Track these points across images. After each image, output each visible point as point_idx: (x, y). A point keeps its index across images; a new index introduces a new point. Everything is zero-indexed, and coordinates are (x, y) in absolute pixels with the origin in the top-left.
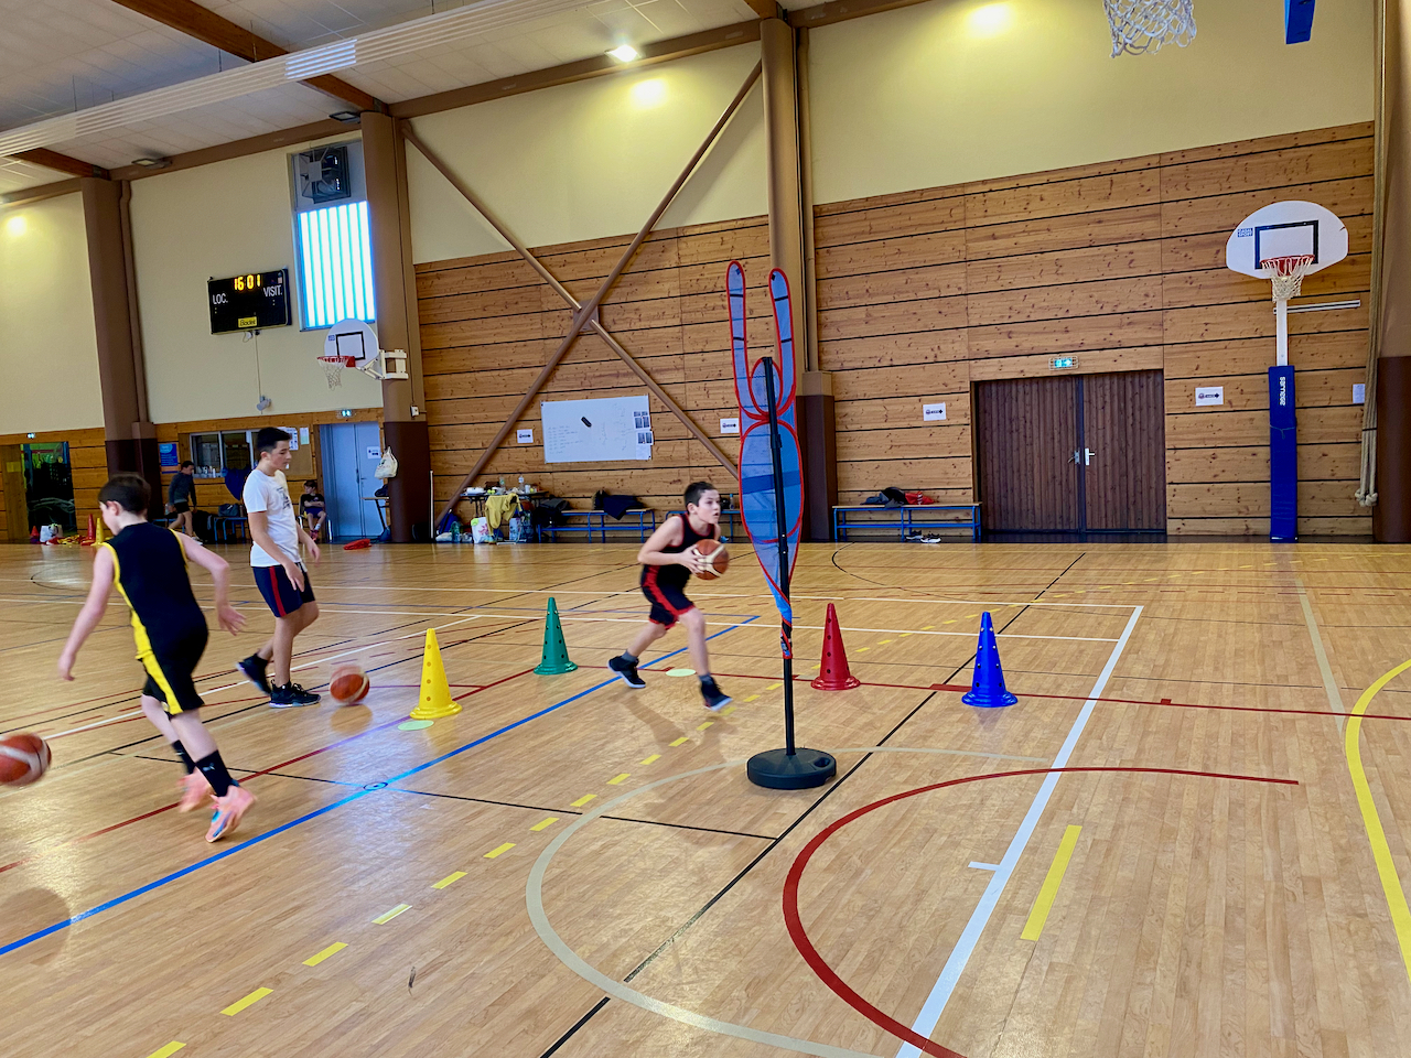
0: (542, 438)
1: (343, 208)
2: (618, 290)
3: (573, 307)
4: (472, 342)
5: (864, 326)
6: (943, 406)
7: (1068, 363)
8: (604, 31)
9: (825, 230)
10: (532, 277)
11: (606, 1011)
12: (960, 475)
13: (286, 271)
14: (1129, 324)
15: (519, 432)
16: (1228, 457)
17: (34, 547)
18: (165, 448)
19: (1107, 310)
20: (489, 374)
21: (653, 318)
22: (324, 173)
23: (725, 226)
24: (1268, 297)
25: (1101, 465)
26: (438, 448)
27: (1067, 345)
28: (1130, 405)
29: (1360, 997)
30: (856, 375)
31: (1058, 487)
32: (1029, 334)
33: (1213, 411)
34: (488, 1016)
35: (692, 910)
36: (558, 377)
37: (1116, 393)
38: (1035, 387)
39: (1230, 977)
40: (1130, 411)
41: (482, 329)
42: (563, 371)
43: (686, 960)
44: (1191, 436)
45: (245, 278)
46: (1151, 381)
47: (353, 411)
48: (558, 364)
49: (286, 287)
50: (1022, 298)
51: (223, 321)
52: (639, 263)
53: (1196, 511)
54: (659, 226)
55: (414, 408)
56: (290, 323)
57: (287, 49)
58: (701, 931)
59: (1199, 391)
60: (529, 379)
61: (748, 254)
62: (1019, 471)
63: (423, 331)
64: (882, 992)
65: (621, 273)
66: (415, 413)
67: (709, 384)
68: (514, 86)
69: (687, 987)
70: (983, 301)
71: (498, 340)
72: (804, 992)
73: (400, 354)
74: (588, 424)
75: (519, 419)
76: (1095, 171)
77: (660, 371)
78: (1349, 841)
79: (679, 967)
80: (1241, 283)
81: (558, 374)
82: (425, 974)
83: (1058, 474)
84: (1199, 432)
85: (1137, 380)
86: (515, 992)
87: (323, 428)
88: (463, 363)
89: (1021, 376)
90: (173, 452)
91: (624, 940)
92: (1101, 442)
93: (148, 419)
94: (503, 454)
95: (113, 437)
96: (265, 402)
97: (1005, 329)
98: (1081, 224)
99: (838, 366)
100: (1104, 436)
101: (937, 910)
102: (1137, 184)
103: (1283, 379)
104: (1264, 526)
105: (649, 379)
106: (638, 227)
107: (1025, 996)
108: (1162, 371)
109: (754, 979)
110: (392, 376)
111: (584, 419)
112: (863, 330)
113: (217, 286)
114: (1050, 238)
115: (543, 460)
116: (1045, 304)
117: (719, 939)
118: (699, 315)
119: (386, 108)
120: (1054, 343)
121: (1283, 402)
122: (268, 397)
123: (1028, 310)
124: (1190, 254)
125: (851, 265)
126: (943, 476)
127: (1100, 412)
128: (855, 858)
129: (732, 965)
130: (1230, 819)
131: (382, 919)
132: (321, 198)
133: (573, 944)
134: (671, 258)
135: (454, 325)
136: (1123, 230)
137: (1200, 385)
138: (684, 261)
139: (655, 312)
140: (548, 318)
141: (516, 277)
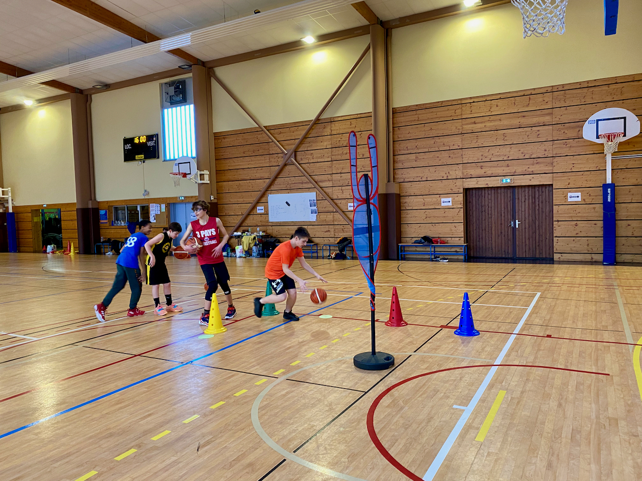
0: (268, 210)
1: (183, 107)
2: (304, 145)
3: (283, 152)
4: (238, 167)
5: (414, 162)
6: (450, 199)
7: (509, 181)
8: (301, 30)
9: (397, 119)
10: (266, 139)
11: (284, 465)
12: (458, 231)
13: (157, 135)
14: (537, 163)
15: (258, 208)
16: (583, 225)
17: (44, 255)
18: (102, 212)
19: (527, 157)
20: (245, 181)
21: (319, 158)
22: (175, 92)
23: (352, 117)
24: (602, 152)
25: (523, 228)
26: (222, 214)
27: (508, 173)
28: (537, 200)
29: (633, 473)
30: (410, 184)
31: (503, 237)
32: (491, 167)
33: (576, 204)
34: (231, 466)
35: (325, 422)
36: (276, 184)
37: (531, 194)
38: (493, 191)
39: (572, 462)
40: (537, 203)
41: (243, 162)
42: (278, 180)
43: (321, 445)
44: (565, 215)
45: (139, 137)
46: (547, 189)
47: (185, 197)
48: (276, 178)
49: (157, 142)
50: (487, 150)
51: (129, 156)
52: (313, 133)
53: (568, 250)
54: (323, 117)
55: (212, 196)
56: (158, 158)
57: (161, 38)
58: (329, 432)
59: (569, 194)
60: (263, 184)
61: (362, 130)
62: (485, 230)
63: (217, 162)
64: (410, 462)
65: (305, 137)
66: (212, 199)
67: (343, 188)
68: (260, 54)
69: (321, 456)
70: (470, 152)
71: (249, 167)
72: (374, 460)
73: (206, 172)
74: (289, 205)
75: (258, 202)
76: (522, 94)
77: (320, 181)
78: (632, 403)
79: (318, 447)
80: (590, 145)
81: (276, 182)
82: (204, 446)
83: (503, 231)
84: (570, 213)
85: (540, 189)
86: (244, 455)
87: (171, 204)
88: (234, 177)
89: (487, 186)
90: (106, 214)
91: (294, 434)
92: (523, 217)
93: (95, 200)
94: (251, 217)
95: (80, 207)
96: (146, 192)
97: (479, 164)
98: (515, 117)
99: (402, 180)
100: (525, 215)
101: (436, 426)
102: (541, 99)
103: (609, 189)
104: (600, 258)
105: (316, 185)
106: (313, 117)
107: (475, 467)
108: (552, 185)
109: (352, 454)
110: (202, 182)
111: (287, 203)
112: (414, 164)
113: (127, 141)
114: (501, 123)
115: (268, 221)
116: (498, 154)
117: (337, 435)
118: (340, 157)
119: (203, 64)
120: (502, 172)
121: (609, 200)
122: (148, 190)
123: (490, 156)
124: (566, 131)
125: (409, 135)
126: (450, 231)
127: (523, 204)
128: (401, 402)
129: (342, 447)
130: (576, 390)
131: (187, 421)
132: (173, 103)
133: (271, 435)
134: (327, 131)
135: (231, 160)
136: (535, 120)
137: (570, 192)
138: (334, 132)
139: (320, 155)
140: (272, 157)
141: (258, 139)
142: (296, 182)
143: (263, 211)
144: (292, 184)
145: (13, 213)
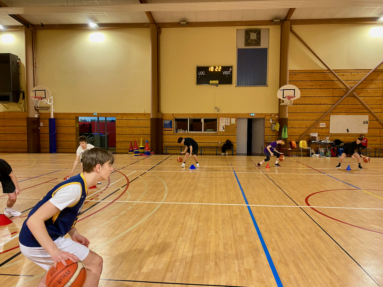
0: (329, 126)
3: (346, 88)
10: (331, 78)
13: (232, 67)
15: (320, 124)
18: (167, 122)
20: (311, 105)
22: (257, 37)
36: (338, 108)
41: (311, 92)
45: (215, 67)
47: (256, 114)
48: (338, 104)
49: (232, 72)
54: (380, 68)
56: (231, 84)
60: (326, 108)
65: (366, 80)
68: (336, 21)
75: (320, 120)
90: (170, 124)
93: (160, 112)
94: (314, 130)
96: (217, 109)
113: (200, 69)
115: (329, 132)
122: (219, 107)
134: (381, 77)
139: (373, 92)
140: (335, 91)
141: (325, 78)
142: (353, 108)
143: (325, 126)
144: (350, 109)
145: (54, 119)
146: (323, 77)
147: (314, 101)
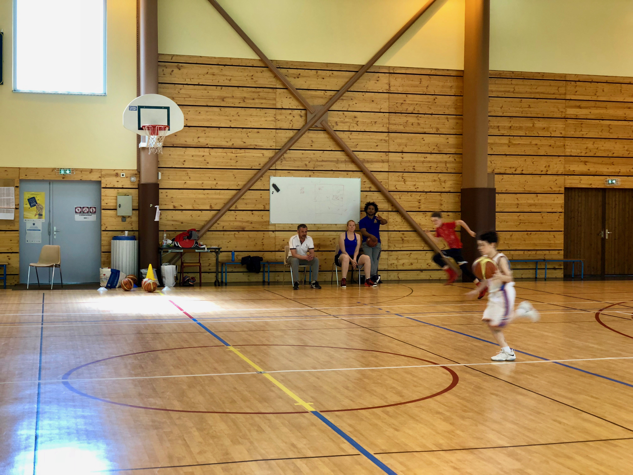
0: (268, 204)
2: (342, 101)
3: (305, 108)
12: (557, 242)
13: (3, 35)
21: (367, 125)
25: (613, 239)
28: (627, 207)
31: (593, 250)
32: (595, 163)
36: (286, 159)
37: (621, 200)
41: (220, 115)
48: (286, 149)
50: (592, 143)
52: (358, 85)
55: (159, 173)
56: (3, 83)
61: (438, 92)
65: (343, 90)
66: (160, 177)
70: (573, 142)
75: (247, 188)
81: (285, 155)
92: (613, 227)
94: (230, 215)
97: (584, 159)
98: (621, 107)
99: (492, 171)
100: (615, 223)
112: (507, 150)
114: (607, 112)
115: (268, 221)
116: (603, 148)
118: (401, 127)
120: (607, 170)
123: (595, 150)
125: (502, 110)
126: (547, 242)
127: (614, 210)
134: (382, 86)
138: (393, 89)
139: (369, 121)
140: (281, 114)
141: (255, 79)
142: (324, 159)
144: (317, 161)
146: (249, 78)
147: (228, 140)
